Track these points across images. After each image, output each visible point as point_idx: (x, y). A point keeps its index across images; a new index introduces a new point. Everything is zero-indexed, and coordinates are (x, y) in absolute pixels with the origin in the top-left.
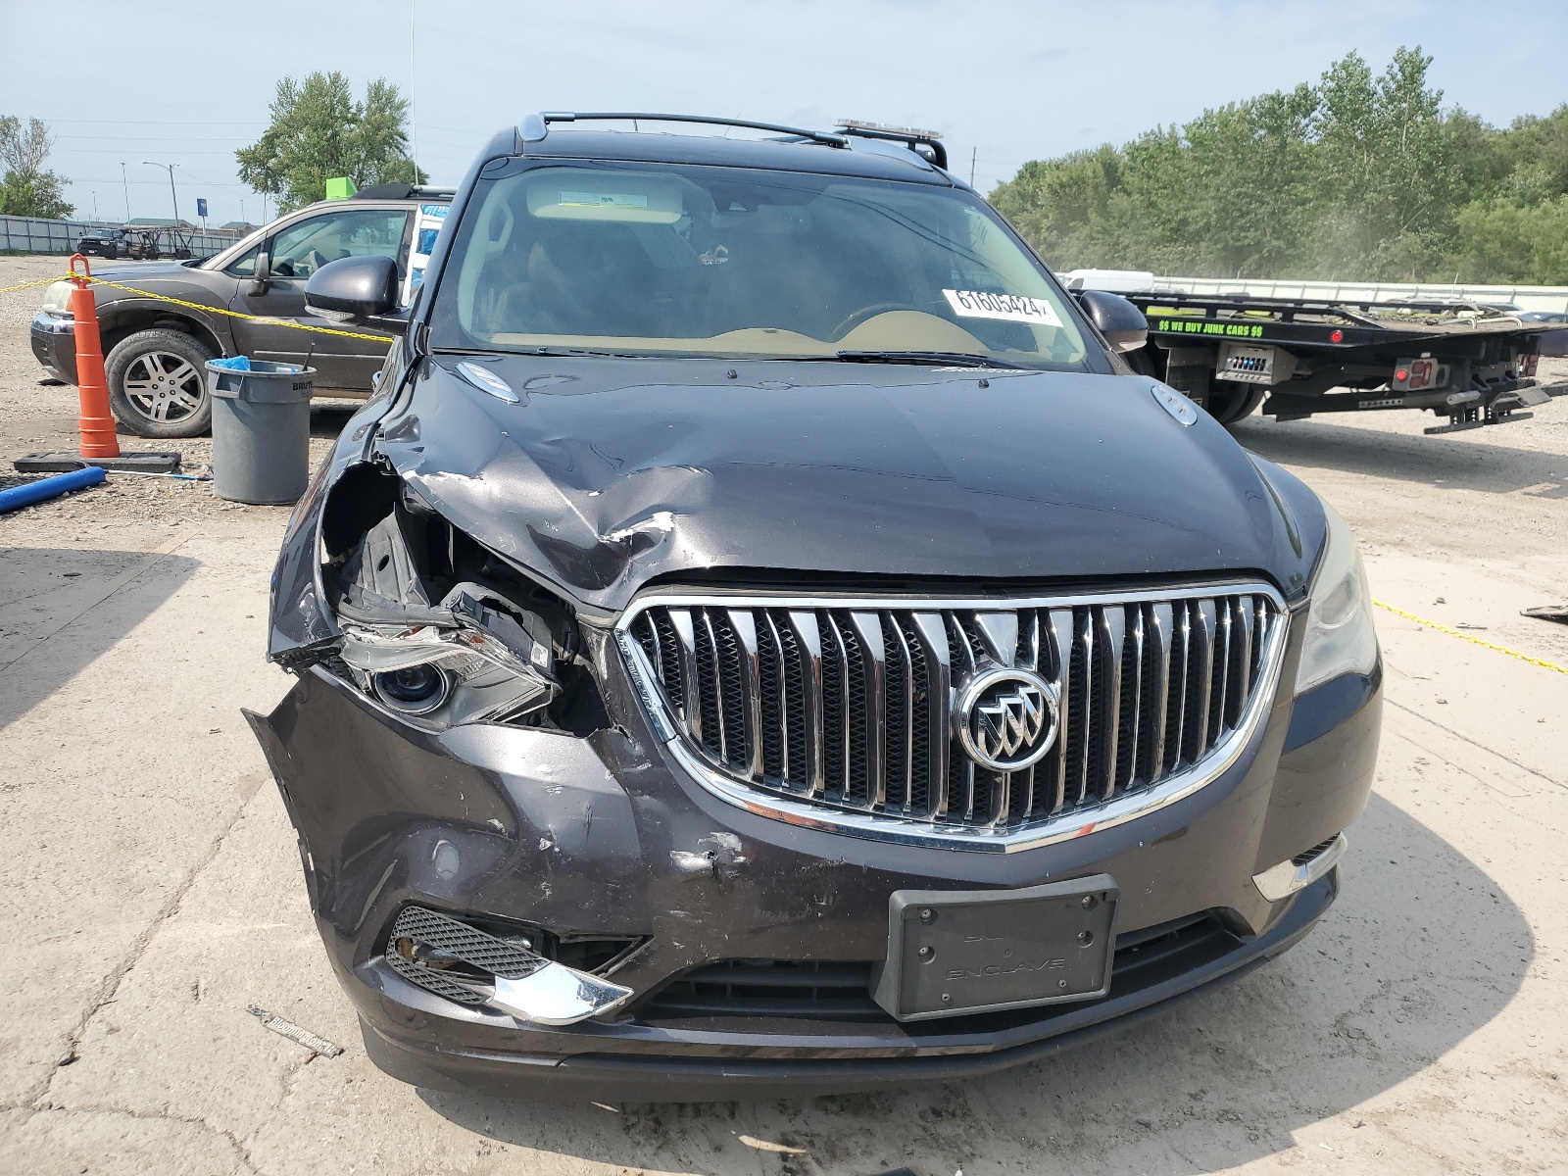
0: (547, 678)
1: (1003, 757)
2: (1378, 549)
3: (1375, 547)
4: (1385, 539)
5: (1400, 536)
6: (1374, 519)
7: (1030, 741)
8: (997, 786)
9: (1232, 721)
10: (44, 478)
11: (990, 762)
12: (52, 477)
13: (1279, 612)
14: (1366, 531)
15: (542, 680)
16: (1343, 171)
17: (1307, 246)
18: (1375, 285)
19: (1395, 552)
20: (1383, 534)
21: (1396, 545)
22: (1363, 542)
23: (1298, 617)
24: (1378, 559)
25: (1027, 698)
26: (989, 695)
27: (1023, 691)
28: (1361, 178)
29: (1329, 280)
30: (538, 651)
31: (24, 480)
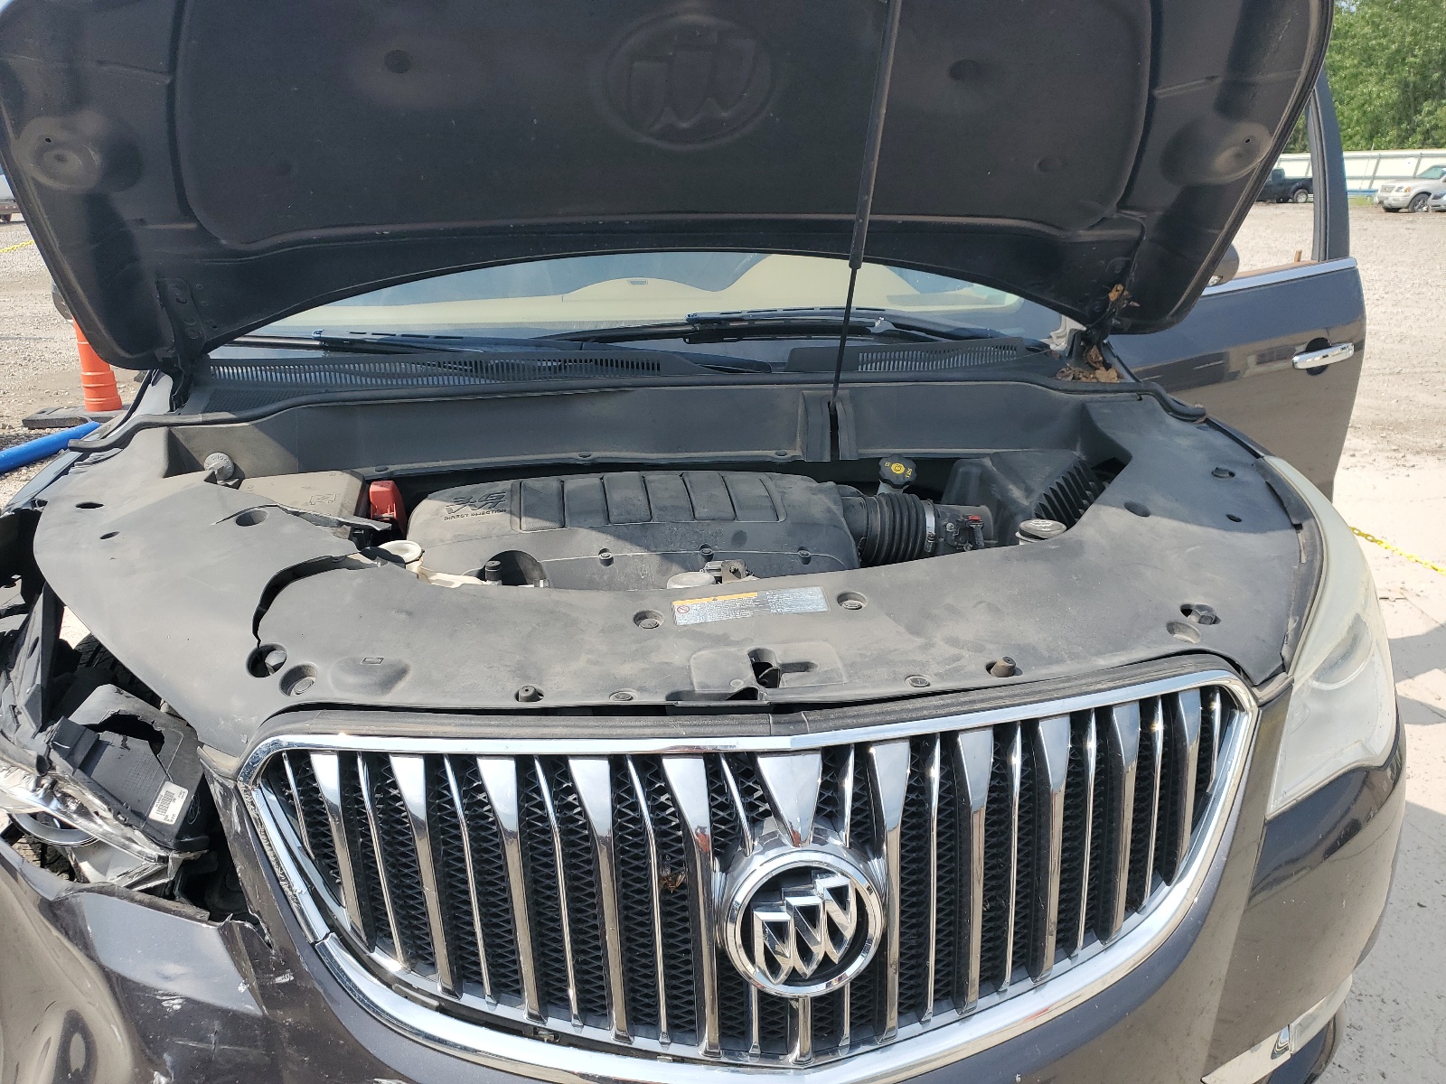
0: (164, 847)
1: (794, 978)
2: (1411, 459)
3: (1409, 457)
4: (1420, 445)
5: (1439, 442)
6: (1408, 421)
7: (836, 956)
8: (794, 1013)
9: (1167, 871)
10: (49, 434)
11: (776, 988)
12: (57, 433)
13: (1242, 709)
14: (1399, 436)
15: (155, 851)
16: (1385, 36)
17: (1346, 114)
18: (1418, 152)
19: (1431, 461)
20: (1418, 439)
21: (1433, 452)
22: (1394, 450)
23: (1272, 710)
24: (1411, 471)
25: (828, 896)
26: (772, 890)
27: (822, 884)
28: (1402, 42)
29: (1369, 149)
30: (170, 797)
31: (29, 437)
